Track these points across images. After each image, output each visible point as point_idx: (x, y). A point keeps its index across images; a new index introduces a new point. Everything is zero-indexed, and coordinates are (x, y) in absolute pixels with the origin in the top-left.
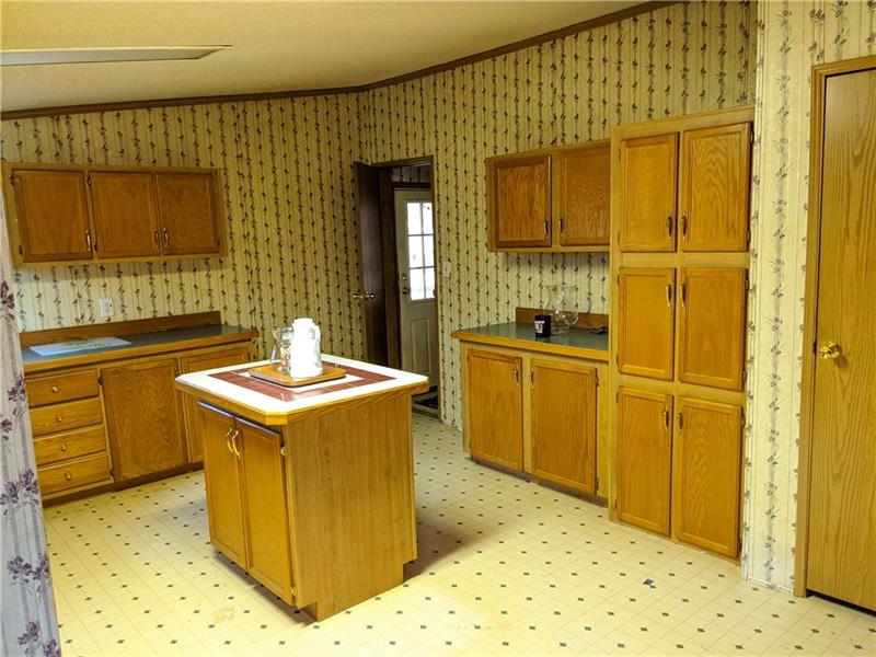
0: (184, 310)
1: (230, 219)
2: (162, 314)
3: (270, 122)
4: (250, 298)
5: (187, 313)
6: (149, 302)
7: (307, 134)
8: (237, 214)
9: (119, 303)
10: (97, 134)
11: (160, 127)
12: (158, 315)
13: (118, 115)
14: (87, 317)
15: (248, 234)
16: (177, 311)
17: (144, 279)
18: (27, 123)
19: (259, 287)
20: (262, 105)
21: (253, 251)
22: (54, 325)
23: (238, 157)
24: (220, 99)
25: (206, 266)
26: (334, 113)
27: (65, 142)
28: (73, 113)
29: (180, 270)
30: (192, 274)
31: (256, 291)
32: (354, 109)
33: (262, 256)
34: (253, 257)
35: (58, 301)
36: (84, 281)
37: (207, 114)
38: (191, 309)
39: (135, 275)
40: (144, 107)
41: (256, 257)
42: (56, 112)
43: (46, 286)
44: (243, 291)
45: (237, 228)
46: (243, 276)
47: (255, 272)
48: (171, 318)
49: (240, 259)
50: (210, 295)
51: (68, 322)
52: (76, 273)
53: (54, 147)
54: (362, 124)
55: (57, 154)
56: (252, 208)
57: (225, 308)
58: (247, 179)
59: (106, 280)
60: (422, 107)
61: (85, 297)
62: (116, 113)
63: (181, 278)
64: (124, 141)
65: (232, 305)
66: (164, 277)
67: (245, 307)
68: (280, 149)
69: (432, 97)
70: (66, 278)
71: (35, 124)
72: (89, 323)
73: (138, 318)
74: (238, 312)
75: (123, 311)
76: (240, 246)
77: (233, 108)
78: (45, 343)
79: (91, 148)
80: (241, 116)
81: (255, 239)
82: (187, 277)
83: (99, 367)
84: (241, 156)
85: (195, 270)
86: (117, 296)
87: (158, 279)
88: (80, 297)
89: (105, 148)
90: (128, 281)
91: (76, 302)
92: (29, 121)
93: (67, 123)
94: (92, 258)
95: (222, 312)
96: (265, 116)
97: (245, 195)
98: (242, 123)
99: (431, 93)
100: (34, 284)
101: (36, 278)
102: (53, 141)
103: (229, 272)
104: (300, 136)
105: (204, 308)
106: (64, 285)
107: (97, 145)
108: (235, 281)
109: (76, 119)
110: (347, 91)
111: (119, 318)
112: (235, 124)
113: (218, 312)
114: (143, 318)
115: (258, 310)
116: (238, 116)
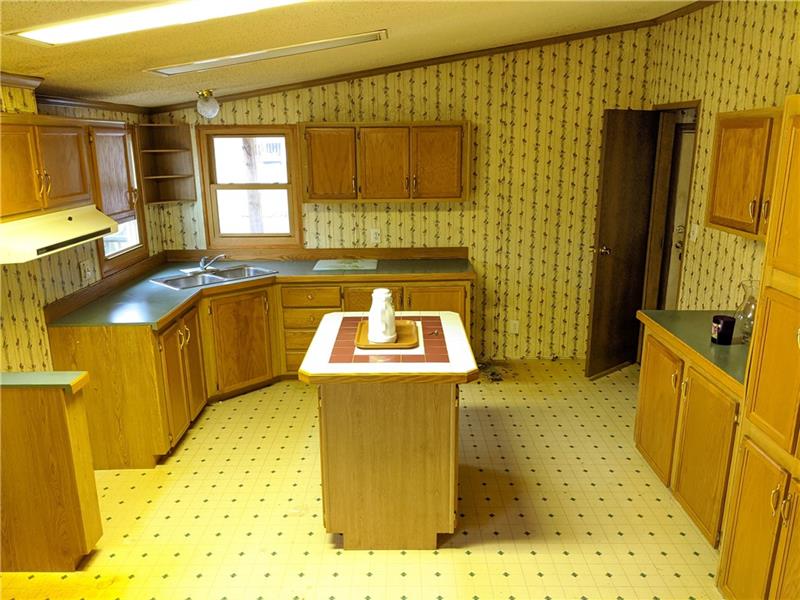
0: (437, 243)
1: (488, 165)
2: (418, 244)
3: (540, 69)
4: (498, 238)
5: (440, 246)
6: (408, 234)
7: (580, 78)
8: (495, 159)
9: (385, 233)
10: (382, 92)
11: (433, 82)
12: (415, 246)
13: (399, 76)
14: (361, 242)
15: (504, 179)
16: (431, 244)
17: (407, 215)
18: (330, 88)
19: (508, 229)
20: (535, 52)
21: (506, 194)
22: (337, 246)
23: (502, 106)
24: (489, 52)
25: (460, 207)
26: (616, 52)
27: (357, 101)
28: (363, 77)
29: (437, 209)
30: (447, 213)
31: (505, 233)
32: (642, 45)
33: (515, 200)
34: (506, 200)
35: (342, 228)
36: (361, 214)
37: (477, 67)
38: (443, 243)
39: (400, 211)
40: (420, 67)
41: (509, 201)
42: (352, 77)
43: (334, 215)
44: (492, 231)
45: (494, 173)
46: (493, 217)
47: (506, 214)
48: (425, 249)
49: (493, 200)
50: (461, 232)
51: (348, 245)
52: (356, 206)
53: (348, 106)
54: (650, 62)
55: (350, 112)
56: (511, 154)
57: (474, 245)
58: (509, 126)
59: (378, 214)
60: (700, 43)
61: (361, 225)
62: (397, 73)
63: (437, 216)
64: (402, 98)
65: (480, 243)
66: (423, 214)
67: (493, 245)
68: (547, 95)
69: (708, 31)
70: (349, 211)
71: (336, 87)
72: (362, 247)
73: (399, 246)
74: (485, 250)
75: (388, 240)
76: (494, 188)
77: (504, 59)
78: (330, 259)
79: (376, 104)
80: (510, 67)
81: (510, 183)
82: (443, 215)
83: (343, 285)
84: (506, 104)
85: (450, 210)
86: (384, 227)
87: (418, 215)
88: (357, 226)
89: (386, 105)
90: (394, 215)
91: (354, 229)
92: (332, 86)
93: (360, 85)
94: (356, 198)
95: (470, 247)
96: (536, 63)
97: (505, 142)
98: (510, 71)
99: (709, 27)
100: (327, 213)
101: (329, 209)
102: (348, 101)
103: (481, 214)
104: (572, 81)
105: (455, 243)
106: (347, 215)
107: (380, 101)
108: (486, 222)
109: (366, 81)
110: (635, 27)
111: (384, 245)
112: (503, 74)
113: (467, 248)
114: (403, 246)
115: (505, 250)
116: (507, 66)
